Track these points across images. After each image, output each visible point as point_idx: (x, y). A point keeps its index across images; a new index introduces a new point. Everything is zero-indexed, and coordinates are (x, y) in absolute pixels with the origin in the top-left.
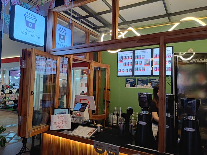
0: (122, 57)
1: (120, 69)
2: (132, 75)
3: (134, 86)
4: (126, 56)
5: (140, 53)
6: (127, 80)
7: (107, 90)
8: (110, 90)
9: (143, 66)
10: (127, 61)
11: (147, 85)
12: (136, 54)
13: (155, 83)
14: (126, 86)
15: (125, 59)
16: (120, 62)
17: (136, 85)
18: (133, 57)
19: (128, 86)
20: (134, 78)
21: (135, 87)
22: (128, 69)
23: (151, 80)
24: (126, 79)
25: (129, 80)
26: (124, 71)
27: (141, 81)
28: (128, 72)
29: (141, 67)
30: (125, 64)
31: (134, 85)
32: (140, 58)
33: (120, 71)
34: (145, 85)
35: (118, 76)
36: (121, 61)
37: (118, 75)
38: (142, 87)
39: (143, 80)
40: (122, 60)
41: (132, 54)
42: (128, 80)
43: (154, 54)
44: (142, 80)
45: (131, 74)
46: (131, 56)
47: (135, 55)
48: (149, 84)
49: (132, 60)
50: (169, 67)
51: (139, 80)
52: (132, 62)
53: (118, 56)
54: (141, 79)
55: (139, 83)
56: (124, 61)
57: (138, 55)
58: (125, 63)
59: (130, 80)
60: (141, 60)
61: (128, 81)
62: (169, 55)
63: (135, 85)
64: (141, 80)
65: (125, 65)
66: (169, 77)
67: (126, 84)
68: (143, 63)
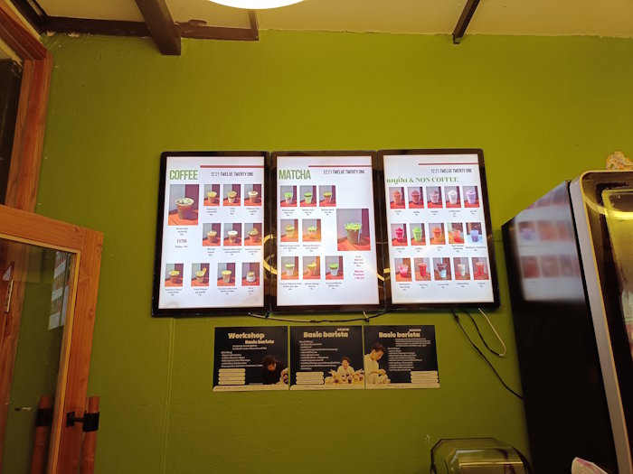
0: (192, 191)
1: (179, 267)
2: (260, 303)
3: (272, 378)
4: (225, 181)
5: (307, 175)
6: (222, 341)
7: (70, 420)
8: (91, 422)
9: (327, 246)
10: (225, 215)
11: (358, 365)
12: (287, 175)
13: (404, 349)
14: (216, 383)
15: (216, 201)
16: (176, 216)
17: (287, 370)
18: (269, 195)
19: (233, 377)
20: (273, 321)
21: (281, 386)
22: (231, 266)
23: (381, 335)
24: (221, 333)
25: (242, 341)
26: (205, 281)
27: (315, 340)
28: (232, 281)
29: (315, 254)
30: (214, 233)
31: (272, 368)
32: (309, 201)
33: (178, 281)
34: (345, 369)
35: (158, 313)
36: (190, 215)
37: (162, 305)
38: (329, 384)
39: (331, 335)
40: (195, 206)
41: (258, 177)
42: (231, 336)
43: (388, 186)
44: (326, 335)
45: (252, 296)
46: (256, 187)
47: (281, 182)
48: (367, 358)
49: (261, 209)
50: (475, 260)
51: (306, 335)
52: (261, 220)
53: (169, 182)
54: (321, 329)
55: (308, 354)
56: (206, 215)
57: (299, 183)
58: (216, 227)
59: (244, 335)
60: (317, 212)
61: (236, 347)
62: (468, 193)
63: (281, 367)
64: (318, 335)
65: (216, 241)
66: (474, 316)
67: (218, 365)
68: (330, 233)
